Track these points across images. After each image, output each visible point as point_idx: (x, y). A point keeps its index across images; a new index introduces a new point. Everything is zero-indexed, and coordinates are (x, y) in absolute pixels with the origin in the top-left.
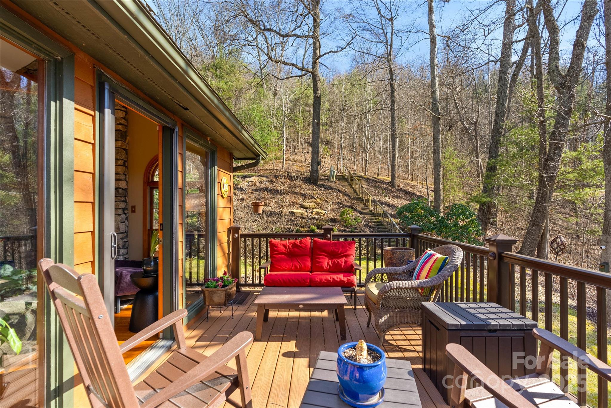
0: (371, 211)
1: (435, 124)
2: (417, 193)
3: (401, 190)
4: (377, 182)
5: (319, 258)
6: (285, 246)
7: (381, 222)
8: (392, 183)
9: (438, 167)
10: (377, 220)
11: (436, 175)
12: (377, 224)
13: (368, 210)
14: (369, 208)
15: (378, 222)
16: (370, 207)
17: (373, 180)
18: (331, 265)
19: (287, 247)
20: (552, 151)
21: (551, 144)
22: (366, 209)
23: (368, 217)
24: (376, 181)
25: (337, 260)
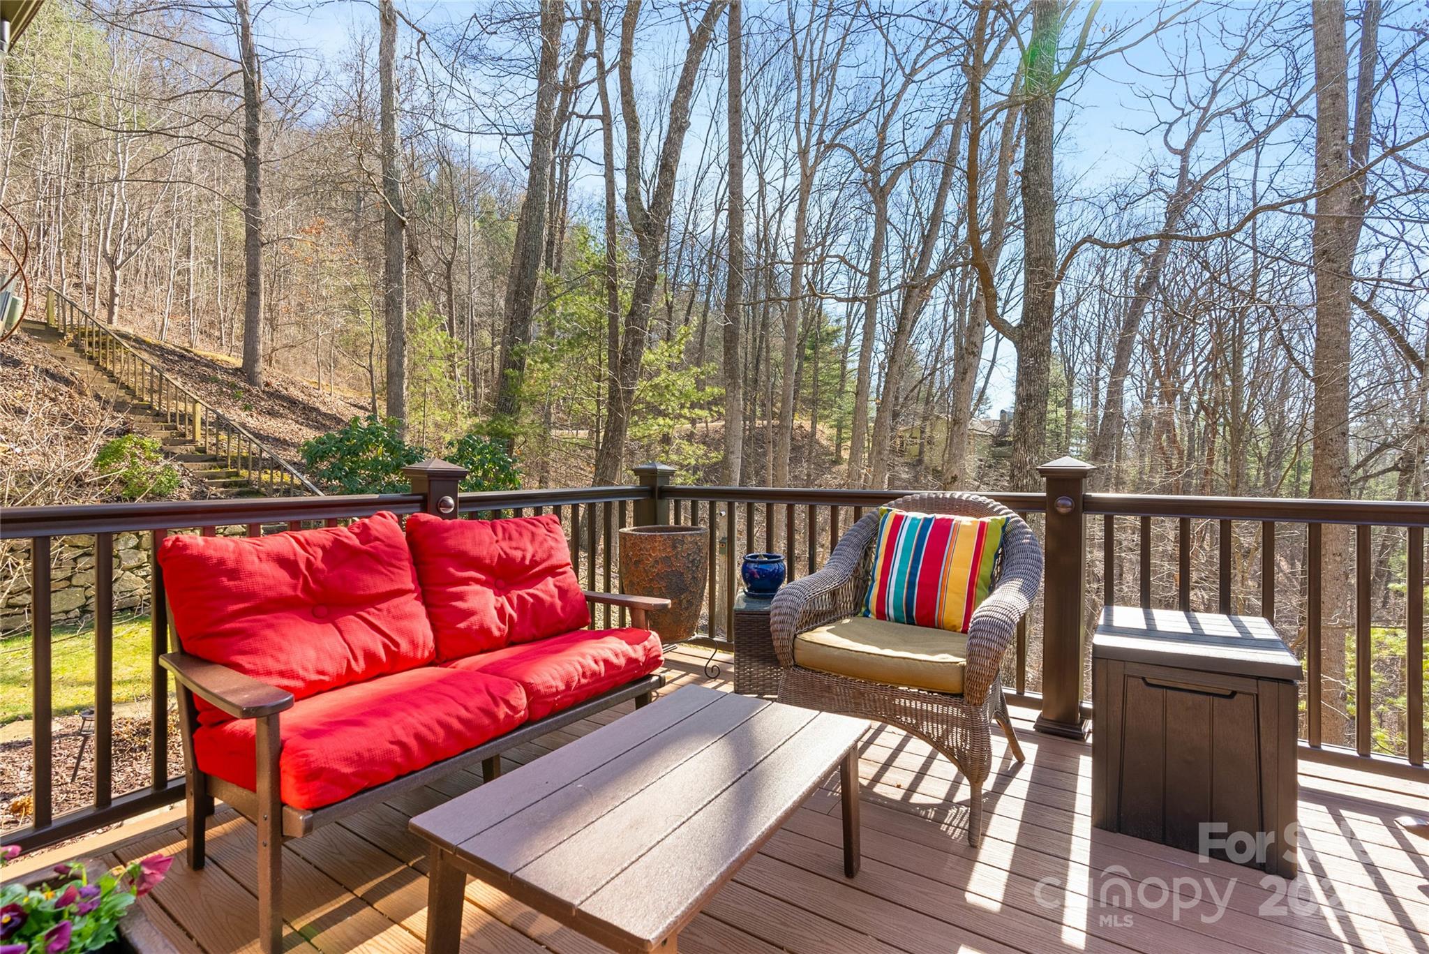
0: (203, 450)
1: (392, 234)
2: (323, 409)
3: (275, 395)
4: (197, 362)
5: (461, 597)
6: (286, 563)
7: (248, 483)
8: (247, 372)
9: (400, 344)
10: (234, 479)
11: (394, 363)
12: (237, 490)
13: (190, 447)
14: (193, 441)
15: (236, 484)
16: (198, 437)
17: (182, 357)
18: (515, 615)
19: (303, 566)
20: (630, 346)
21: (627, 332)
22: (184, 443)
23: (195, 468)
24: (191, 359)
25: (531, 591)
